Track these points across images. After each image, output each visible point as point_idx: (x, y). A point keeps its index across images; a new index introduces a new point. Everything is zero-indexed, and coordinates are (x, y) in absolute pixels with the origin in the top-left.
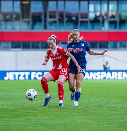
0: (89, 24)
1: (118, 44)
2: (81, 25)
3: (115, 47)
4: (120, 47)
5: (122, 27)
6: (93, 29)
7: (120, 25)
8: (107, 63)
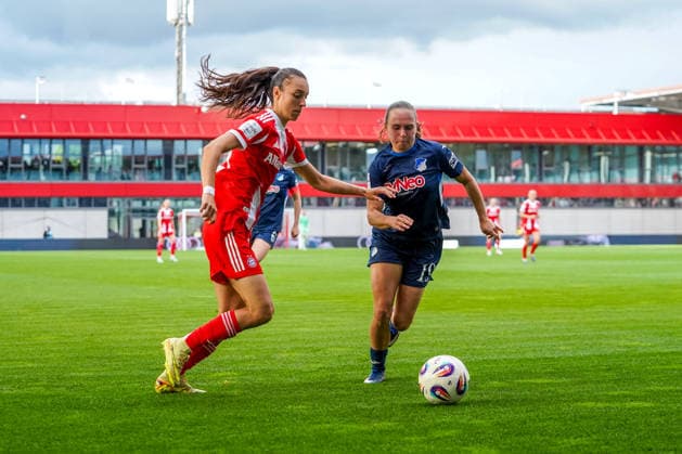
0: (23, 172)
1: (65, 201)
2: (11, 173)
3: (60, 205)
4: (68, 205)
5: (70, 177)
6: (28, 178)
7: (68, 173)
8: (49, 230)
